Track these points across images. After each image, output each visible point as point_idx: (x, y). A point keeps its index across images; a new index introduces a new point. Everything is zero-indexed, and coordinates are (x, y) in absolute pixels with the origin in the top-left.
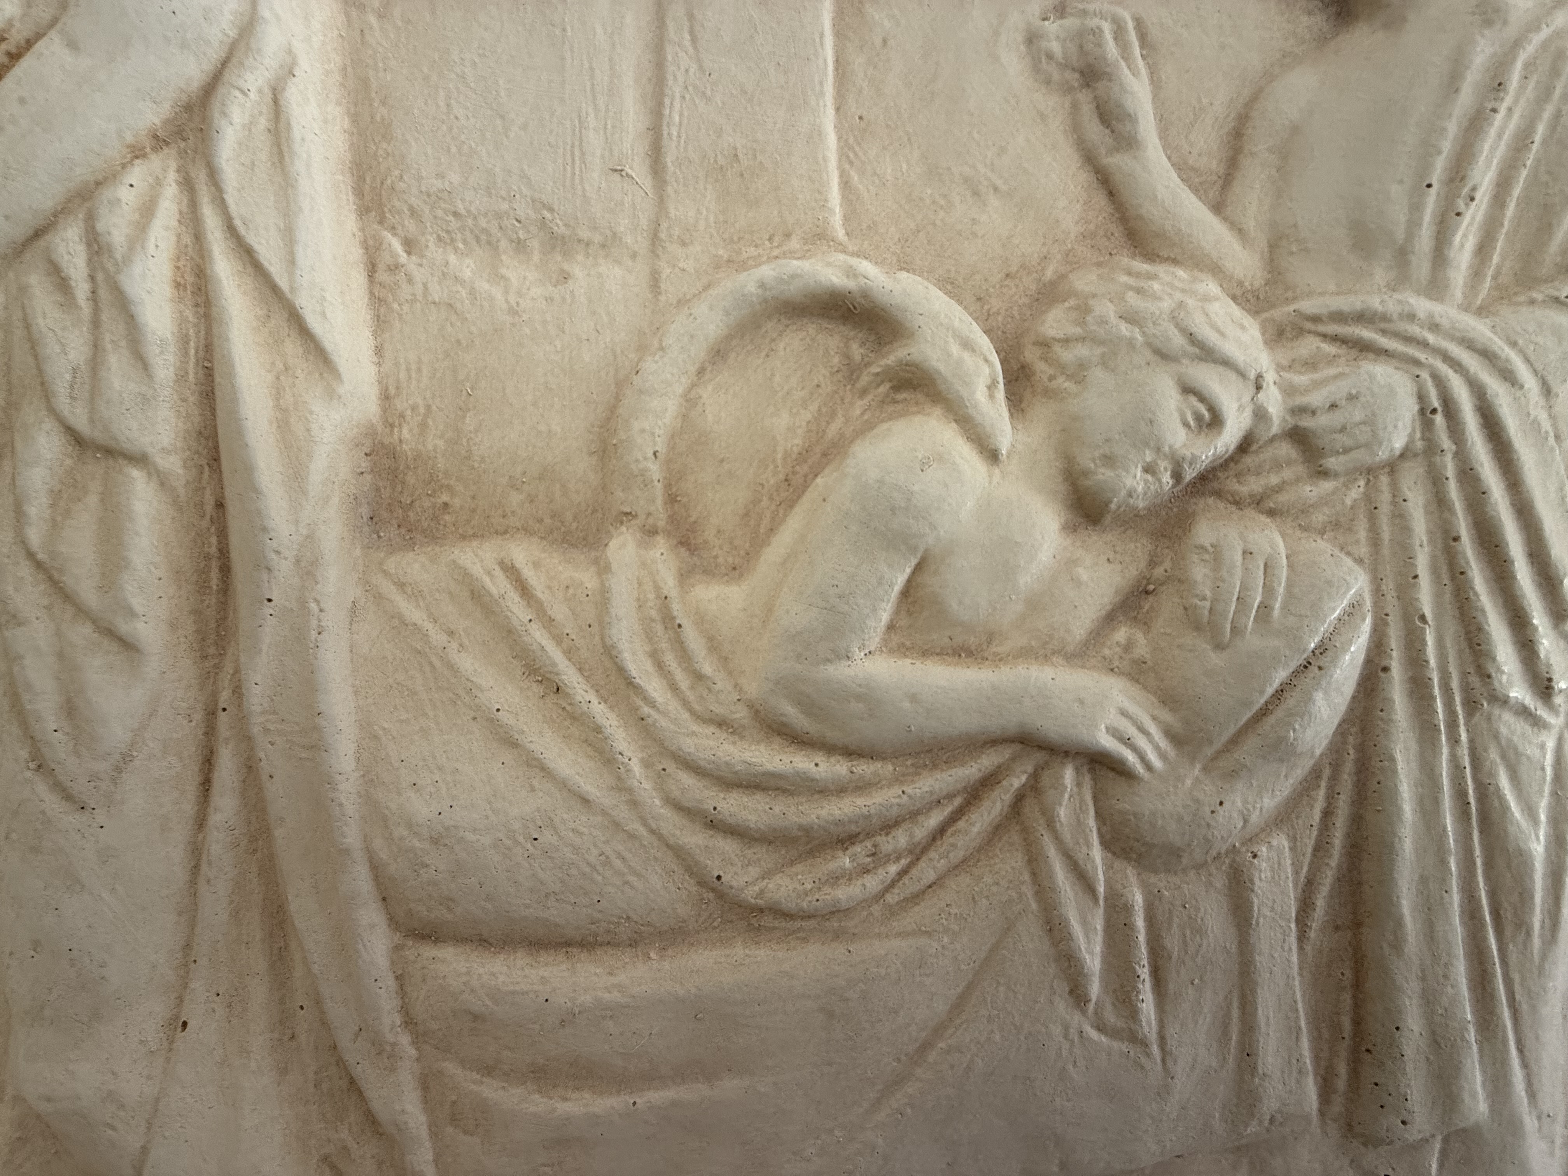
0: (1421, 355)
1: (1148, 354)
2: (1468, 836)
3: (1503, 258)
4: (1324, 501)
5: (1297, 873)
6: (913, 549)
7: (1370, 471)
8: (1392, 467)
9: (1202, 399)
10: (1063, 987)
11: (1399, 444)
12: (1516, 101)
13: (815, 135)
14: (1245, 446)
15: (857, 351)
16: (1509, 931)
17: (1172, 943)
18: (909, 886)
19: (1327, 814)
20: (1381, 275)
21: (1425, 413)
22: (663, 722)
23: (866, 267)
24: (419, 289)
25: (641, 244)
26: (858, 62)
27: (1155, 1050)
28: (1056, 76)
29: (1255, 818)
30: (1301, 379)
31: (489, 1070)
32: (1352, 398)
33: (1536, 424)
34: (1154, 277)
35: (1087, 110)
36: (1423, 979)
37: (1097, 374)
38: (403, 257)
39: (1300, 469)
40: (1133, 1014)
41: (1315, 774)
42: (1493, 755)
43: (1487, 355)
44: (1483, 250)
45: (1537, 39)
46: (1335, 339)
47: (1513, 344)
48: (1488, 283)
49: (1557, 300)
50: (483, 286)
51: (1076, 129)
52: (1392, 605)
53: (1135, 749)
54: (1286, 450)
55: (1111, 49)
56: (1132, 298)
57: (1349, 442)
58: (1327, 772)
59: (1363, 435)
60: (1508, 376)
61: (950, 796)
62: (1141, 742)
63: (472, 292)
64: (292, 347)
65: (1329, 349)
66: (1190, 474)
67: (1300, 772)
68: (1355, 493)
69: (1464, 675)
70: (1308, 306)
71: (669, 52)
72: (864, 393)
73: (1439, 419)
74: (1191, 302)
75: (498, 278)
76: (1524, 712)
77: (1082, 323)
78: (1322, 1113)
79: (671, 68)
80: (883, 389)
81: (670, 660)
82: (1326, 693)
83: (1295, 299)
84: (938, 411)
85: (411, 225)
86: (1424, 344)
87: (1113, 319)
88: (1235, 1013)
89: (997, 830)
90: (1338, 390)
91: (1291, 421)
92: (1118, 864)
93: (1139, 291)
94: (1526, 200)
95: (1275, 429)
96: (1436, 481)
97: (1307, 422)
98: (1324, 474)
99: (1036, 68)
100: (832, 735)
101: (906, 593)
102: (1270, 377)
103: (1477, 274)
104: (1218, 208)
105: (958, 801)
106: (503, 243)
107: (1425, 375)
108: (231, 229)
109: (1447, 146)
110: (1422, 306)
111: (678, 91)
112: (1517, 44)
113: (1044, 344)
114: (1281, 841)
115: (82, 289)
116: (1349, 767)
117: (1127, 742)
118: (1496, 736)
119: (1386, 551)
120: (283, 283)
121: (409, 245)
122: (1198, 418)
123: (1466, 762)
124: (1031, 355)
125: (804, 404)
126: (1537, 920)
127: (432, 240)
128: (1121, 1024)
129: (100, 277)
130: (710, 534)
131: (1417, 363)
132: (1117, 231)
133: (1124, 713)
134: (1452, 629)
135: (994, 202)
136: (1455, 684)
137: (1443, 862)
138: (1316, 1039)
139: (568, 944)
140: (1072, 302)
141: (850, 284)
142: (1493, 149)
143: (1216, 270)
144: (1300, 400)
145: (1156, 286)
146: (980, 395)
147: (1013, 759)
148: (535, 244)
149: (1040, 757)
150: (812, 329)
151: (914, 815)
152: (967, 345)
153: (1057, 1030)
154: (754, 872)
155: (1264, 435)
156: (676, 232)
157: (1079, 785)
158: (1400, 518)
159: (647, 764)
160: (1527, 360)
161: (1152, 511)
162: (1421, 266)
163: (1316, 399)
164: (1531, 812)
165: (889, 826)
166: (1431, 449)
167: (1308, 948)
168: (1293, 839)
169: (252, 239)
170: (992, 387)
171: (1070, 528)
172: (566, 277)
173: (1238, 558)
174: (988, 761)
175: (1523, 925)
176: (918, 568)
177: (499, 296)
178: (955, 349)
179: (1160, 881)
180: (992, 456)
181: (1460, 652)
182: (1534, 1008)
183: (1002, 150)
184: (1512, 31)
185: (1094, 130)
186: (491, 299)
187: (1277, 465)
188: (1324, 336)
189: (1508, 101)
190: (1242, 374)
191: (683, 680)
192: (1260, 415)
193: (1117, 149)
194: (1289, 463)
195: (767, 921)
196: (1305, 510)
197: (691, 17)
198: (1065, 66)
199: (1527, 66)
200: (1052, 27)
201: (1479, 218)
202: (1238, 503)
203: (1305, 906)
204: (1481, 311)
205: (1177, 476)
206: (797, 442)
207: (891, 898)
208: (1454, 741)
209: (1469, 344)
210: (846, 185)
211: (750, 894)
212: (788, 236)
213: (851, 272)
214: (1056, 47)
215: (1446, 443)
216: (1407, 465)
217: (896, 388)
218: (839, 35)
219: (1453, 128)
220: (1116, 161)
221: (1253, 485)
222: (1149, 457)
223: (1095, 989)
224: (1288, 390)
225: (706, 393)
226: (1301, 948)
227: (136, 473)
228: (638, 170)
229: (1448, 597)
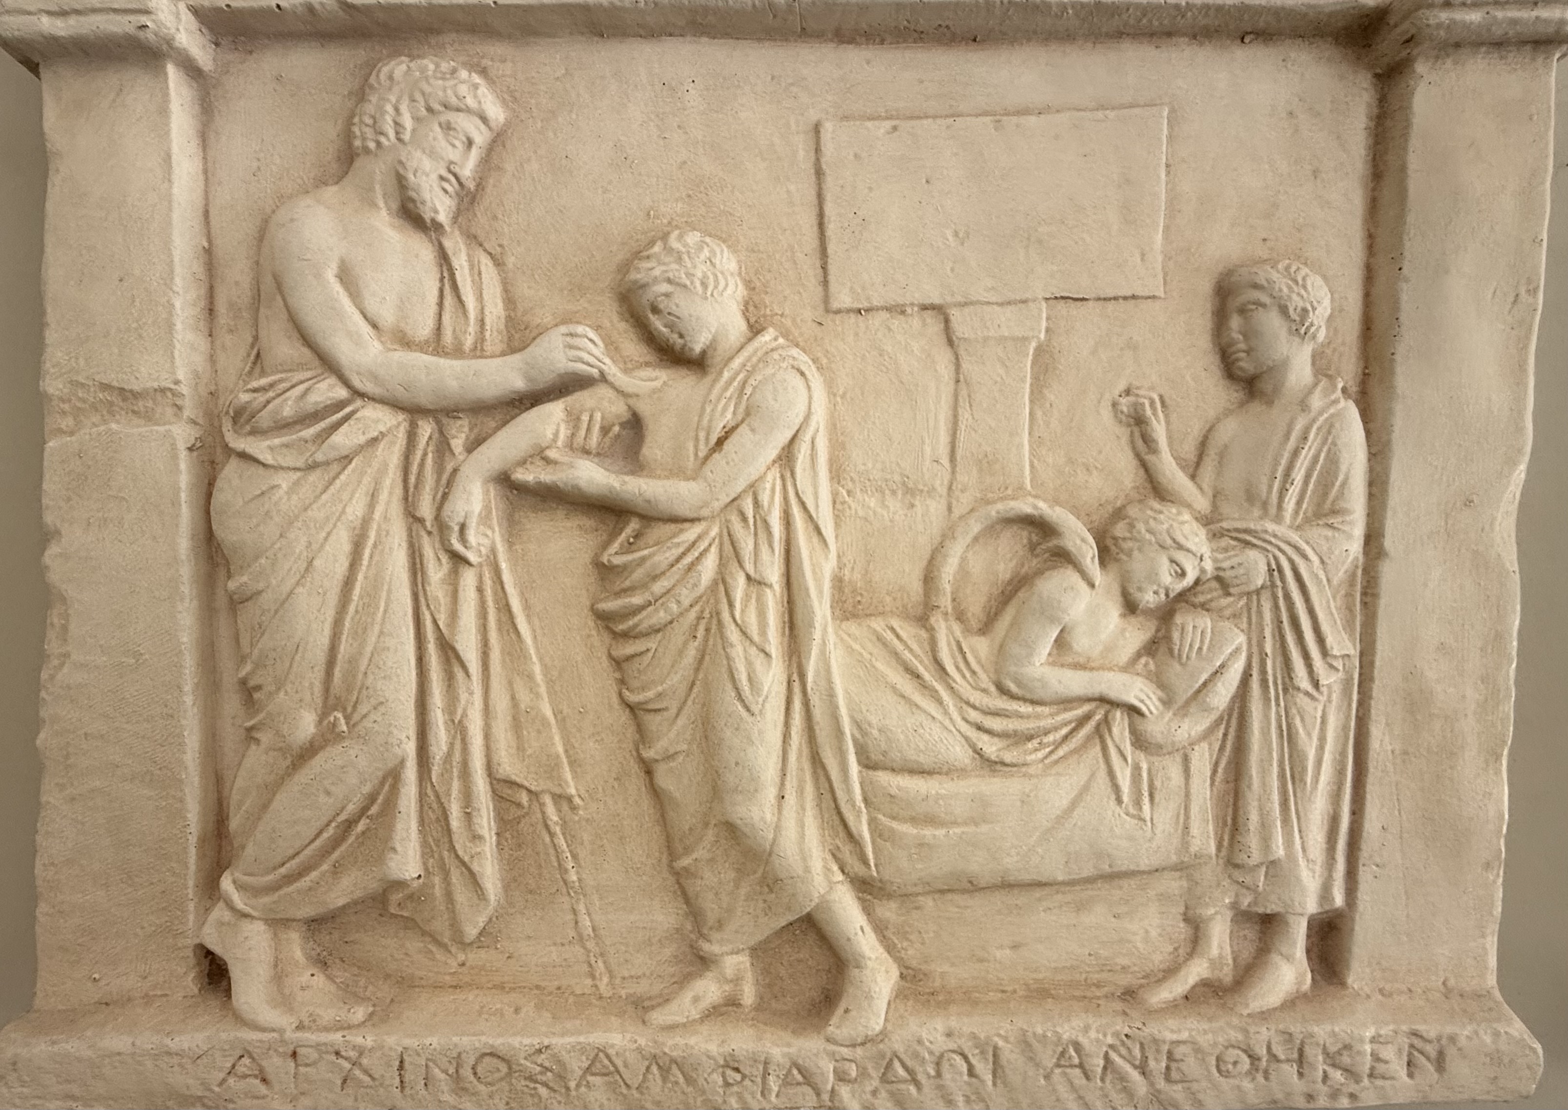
0: (1269, 547)
1: (1157, 547)
2: (1282, 745)
3: (1309, 504)
4: (1229, 605)
5: (1211, 758)
6: (1060, 624)
7: (1249, 594)
8: (1258, 592)
9: (1178, 565)
10: (1113, 797)
11: (1260, 583)
12: (1313, 443)
13: (1020, 446)
14: (1197, 582)
15: (1035, 538)
16: (1297, 782)
17: (1158, 783)
18: (1054, 757)
19: (1225, 735)
20: (1257, 512)
21: (1270, 571)
22: (961, 689)
23: (1041, 504)
24: (853, 512)
25: (944, 491)
26: (1039, 413)
27: (1149, 824)
28: (1124, 418)
29: (1193, 733)
30: (1220, 556)
31: (893, 818)
32: (1240, 564)
33: (1317, 576)
34: (1161, 512)
35: (1137, 434)
36: (1260, 800)
37: (1136, 553)
38: (847, 498)
39: (1220, 592)
40: (1141, 809)
41: (1221, 718)
42: (1294, 711)
43: (1296, 548)
44: (1299, 503)
45: (1322, 419)
46: (1236, 539)
47: (1308, 543)
48: (1301, 515)
49: (1327, 524)
50: (879, 510)
51: (1132, 442)
52: (1255, 649)
53: (1146, 705)
54: (1214, 584)
55: (1149, 412)
56: (1151, 521)
57: (1239, 582)
58: (1226, 718)
59: (1244, 579)
60: (1305, 557)
61: (1070, 722)
62: (1148, 702)
63: (875, 513)
64: (815, 540)
65: (1233, 543)
66: (1172, 595)
67: (1214, 716)
68: (1242, 603)
69: (1283, 678)
70: (1225, 525)
71: (960, 411)
72: (1037, 556)
73: (1276, 573)
74: (1175, 525)
75: (885, 506)
76: (1307, 694)
77: (1131, 532)
78: (1217, 856)
79: (961, 418)
80: (1047, 555)
81: (962, 666)
82: (1223, 684)
83: (1221, 520)
84: (1070, 567)
85: (850, 485)
86: (1270, 543)
87: (1143, 531)
88: (1182, 812)
89: (1088, 739)
90: (1234, 561)
91: (1216, 573)
92: (1138, 752)
93: (1155, 519)
94: (1318, 482)
95: (1209, 576)
96: (1275, 598)
97: (1221, 574)
98: (1229, 594)
99: (1116, 416)
100: (1028, 696)
101: (1056, 641)
102: (1206, 556)
103: (1296, 513)
104: (1193, 477)
105: (1073, 725)
106: (887, 492)
107: (1270, 556)
108: (797, 494)
109: (1284, 462)
110: (1271, 526)
111: (963, 428)
112: (1314, 421)
113: (1115, 538)
114: (1205, 745)
115: (751, 521)
116: (1235, 715)
117: (1142, 701)
118: (1295, 704)
119: (1253, 627)
120: (814, 516)
121: (849, 493)
122: (1176, 572)
123: (1283, 713)
124: (1109, 542)
125: (1011, 560)
126: (1309, 780)
127: (858, 490)
128: (1135, 813)
129: (758, 517)
130: (970, 615)
131: (1268, 551)
132: (1149, 486)
133: (1141, 690)
134: (1279, 659)
135: (1095, 472)
136: (1279, 682)
137: (1270, 753)
138: (1216, 826)
139: (923, 773)
140: (1127, 521)
141: (1035, 513)
142: (1302, 464)
143: (1189, 506)
144: (1219, 565)
145: (1162, 516)
146: (1088, 560)
147: (1097, 708)
148: (900, 493)
149: (1108, 707)
150: (1015, 528)
151: (1056, 729)
152: (1083, 540)
153: (1110, 813)
154: (994, 748)
155: (1204, 578)
156: (959, 486)
157: (1122, 719)
158: (1260, 613)
159: (955, 706)
160: (1313, 549)
161: (1158, 608)
162: (1273, 511)
163: (1226, 565)
164: (1309, 735)
165: (1047, 733)
166: (1273, 585)
167: (1215, 789)
168: (1210, 744)
169: (804, 499)
170: (1093, 558)
171: (1123, 616)
172: (912, 506)
173: (1191, 628)
174: (1087, 708)
175: (1303, 781)
176: (1062, 631)
177: (885, 514)
178: (1078, 542)
179: (1154, 759)
180: (1092, 586)
181: (1282, 669)
182: (1306, 815)
183: (1100, 452)
184: (1313, 414)
185: (1140, 443)
186: (883, 516)
187: (1211, 590)
188: (1232, 538)
189: (1309, 444)
190: (1194, 555)
191: (968, 675)
192: (1203, 571)
193: (1149, 453)
194: (1216, 590)
195: (998, 767)
196: (1221, 610)
197: (969, 396)
198: (1128, 416)
199: (1319, 429)
200: (1124, 401)
201: (1297, 490)
202: (1194, 606)
203: (1214, 772)
204: (1298, 528)
205: (1167, 595)
206: (1008, 576)
207: (1047, 761)
208: (1278, 705)
209: (1289, 544)
210: (1032, 466)
211: (993, 757)
212: (1007, 488)
213: (1035, 507)
214: (1125, 409)
215: (1279, 583)
216: (1263, 591)
217: (1052, 556)
218: (1031, 401)
219: (1286, 455)
220: (1148, 458)
221: (1201, 599)
222: (1155, 588)
223: (1125, 798)
224: (1215, 560)
225: (970, 555)
226: (1212, 790)
227: (768, 591)
228: (945, 461)
229: (1278, 646)
